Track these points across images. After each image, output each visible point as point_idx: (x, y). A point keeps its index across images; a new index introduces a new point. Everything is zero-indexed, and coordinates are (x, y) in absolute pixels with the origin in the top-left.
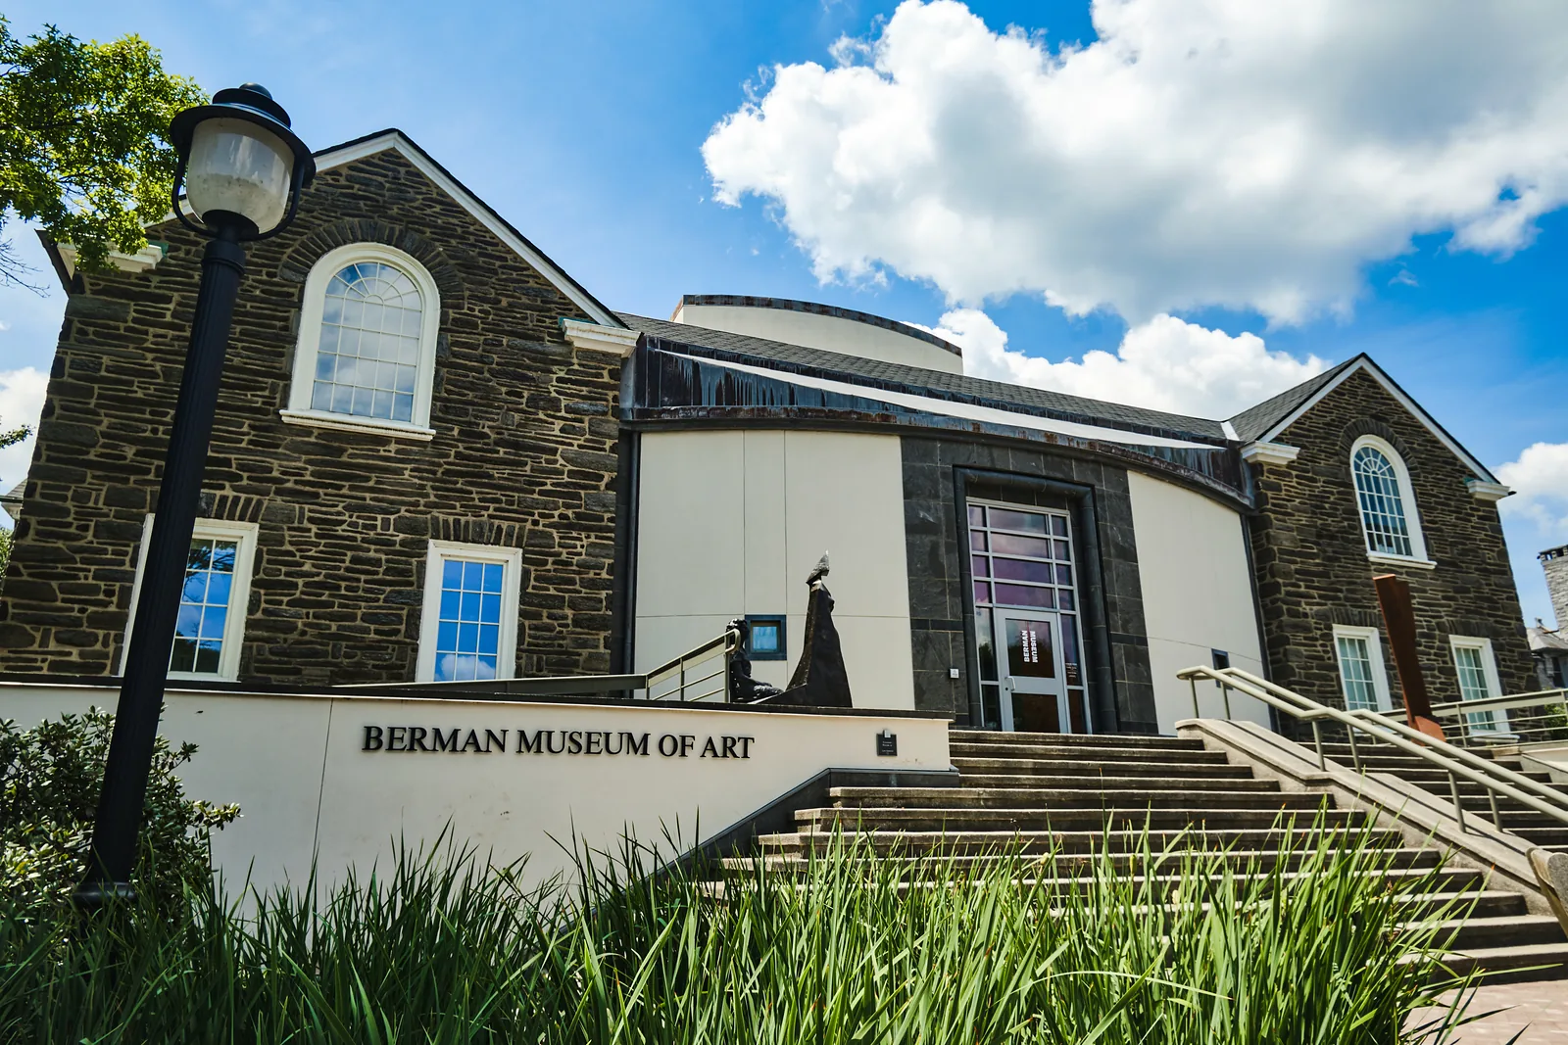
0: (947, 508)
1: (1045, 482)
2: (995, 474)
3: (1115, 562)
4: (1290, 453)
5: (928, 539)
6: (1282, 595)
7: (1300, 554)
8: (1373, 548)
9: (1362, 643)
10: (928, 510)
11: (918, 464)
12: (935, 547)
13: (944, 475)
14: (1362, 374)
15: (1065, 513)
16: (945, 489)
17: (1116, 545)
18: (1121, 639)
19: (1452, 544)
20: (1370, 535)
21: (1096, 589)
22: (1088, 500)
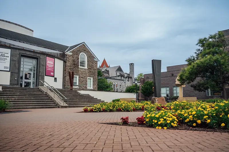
0: (18, 59)
1: (33, 56)
2: (25, 55)
3: (41, 66)
4: (71, 54)
5: (14, 62)
6: (67, 71)
7: (70, 66)
8: (80, 66)
9: (76, 77)
10: (15, 58)
11: (15, 52)
12: (15, 63)
13: (18, 54)
14: (83, 45)
15: (36, 60)
16: (18, 56)
17: (42, 64)
18: (41, 76)
19: (91, 66)
20: (80, 65)
21: (38, 70)
22: (39, 59)
